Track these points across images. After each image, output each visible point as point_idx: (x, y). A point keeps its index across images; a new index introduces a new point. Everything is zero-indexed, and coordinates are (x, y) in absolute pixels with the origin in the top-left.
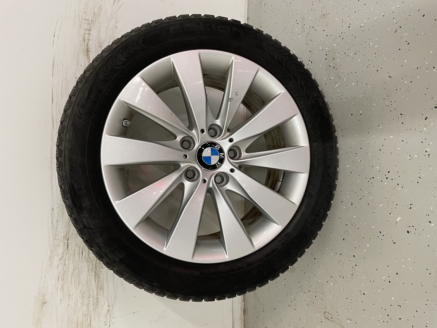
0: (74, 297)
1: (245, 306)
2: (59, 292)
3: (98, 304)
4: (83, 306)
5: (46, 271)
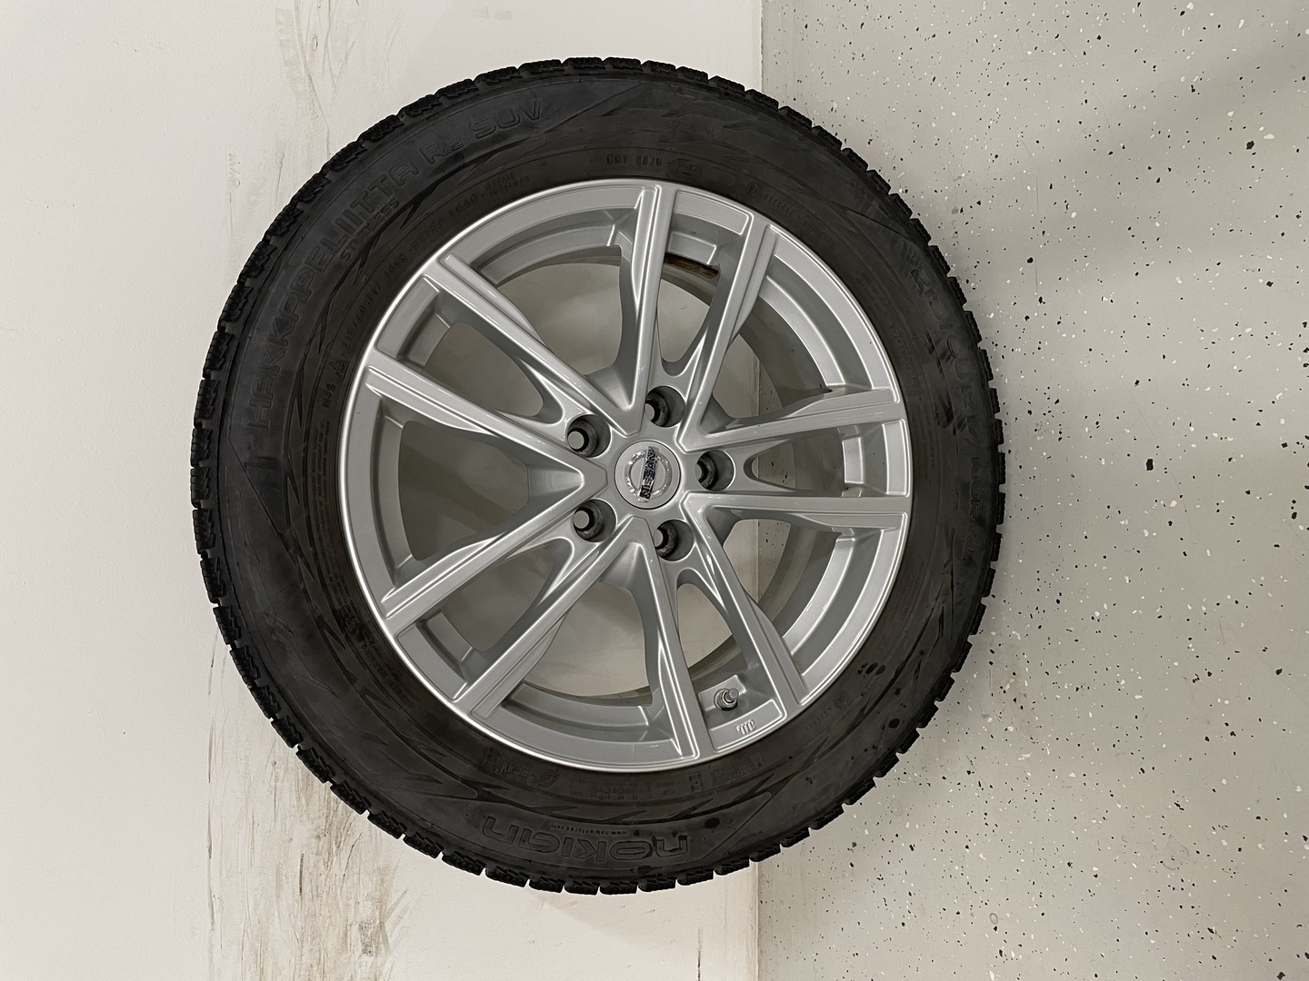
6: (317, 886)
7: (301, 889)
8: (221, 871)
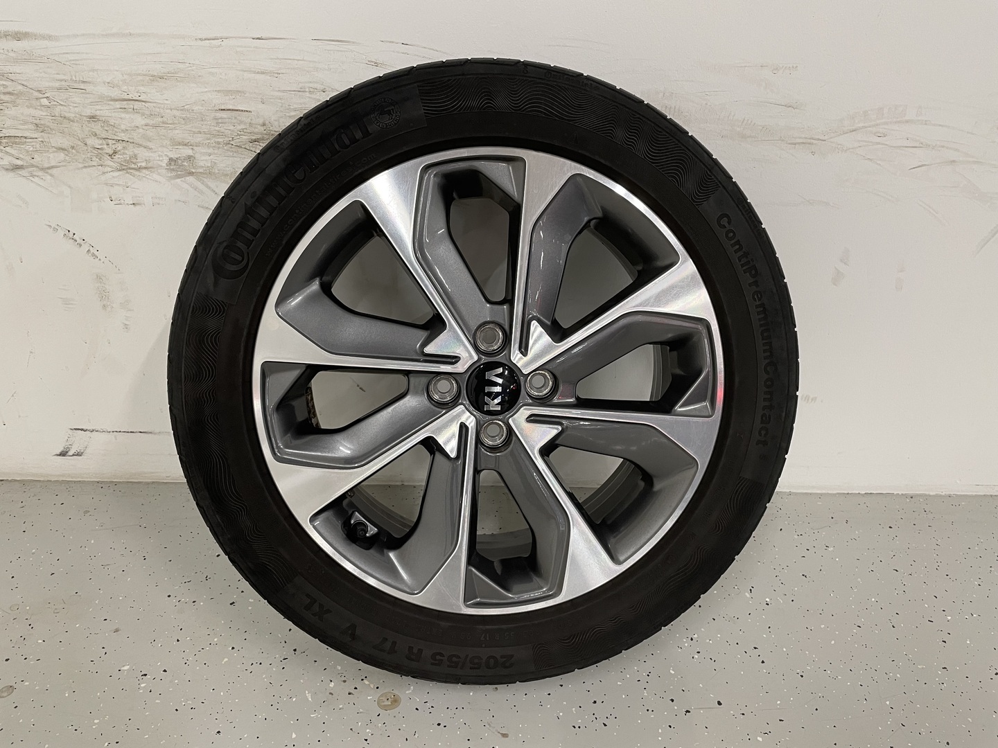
6: (225, 123)
7: (224, 110)
8: (241, 46)
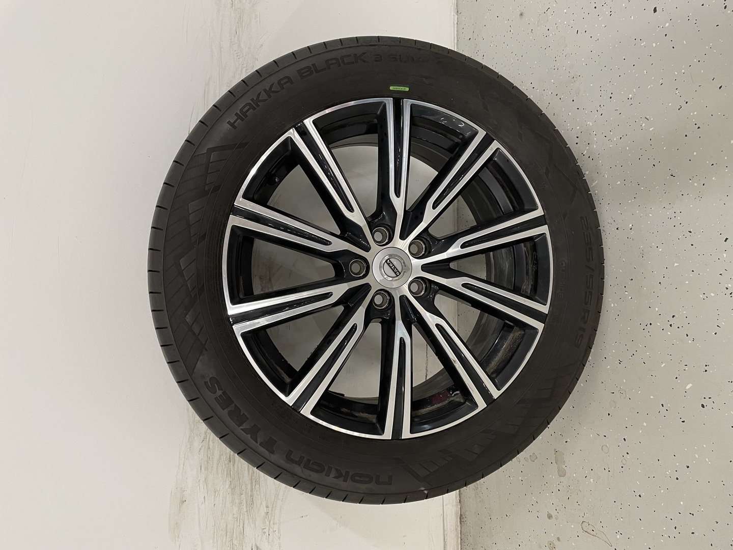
0: (221, 494)
1: (463, 510)
2: (201, 486)
3: (253, 503)
4: (234, 506)
5: (185, 457)
